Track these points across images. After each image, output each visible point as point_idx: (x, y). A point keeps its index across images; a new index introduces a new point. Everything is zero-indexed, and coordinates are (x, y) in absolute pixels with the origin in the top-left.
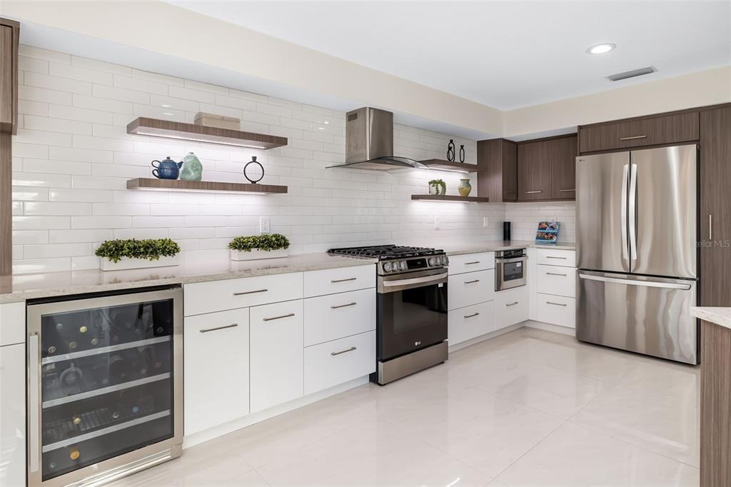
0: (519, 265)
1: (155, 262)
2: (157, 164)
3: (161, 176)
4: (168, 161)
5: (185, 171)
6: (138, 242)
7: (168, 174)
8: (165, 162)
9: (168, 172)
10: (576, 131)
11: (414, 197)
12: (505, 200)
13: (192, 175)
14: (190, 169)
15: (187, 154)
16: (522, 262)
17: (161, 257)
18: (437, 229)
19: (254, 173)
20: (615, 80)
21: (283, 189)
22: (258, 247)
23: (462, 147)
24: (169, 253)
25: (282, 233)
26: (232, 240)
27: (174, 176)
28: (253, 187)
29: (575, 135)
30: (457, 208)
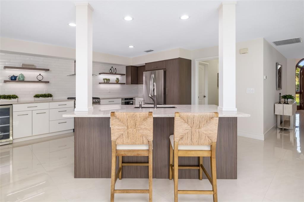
0: (132, 102)
1: (10, 100)
2: (10, 77)
3: (12, 80)
4: (14, 76)
5: (19, 78)
6: (5, 95)
7: (14, 79)
8: (12, 76)
9: (13, 78)
10: (145, 65)
11: (100, 83)
12: (132, 84)
13: (21, 79)
14: (20, 77)
15: (20, 74)
16: (133, 101)
17: (12, 99)
18: (109, 92)
19: (40, 78)
20: (147, 52)
21: (48, 82)
22: (42, 97)
23: (115, 69)
24: (14, 98)
25: (51, 94)
26: (34, 95)
27: (15, 79)
28: (40, 81)
29: (145, 66)
30: (118, 86)
